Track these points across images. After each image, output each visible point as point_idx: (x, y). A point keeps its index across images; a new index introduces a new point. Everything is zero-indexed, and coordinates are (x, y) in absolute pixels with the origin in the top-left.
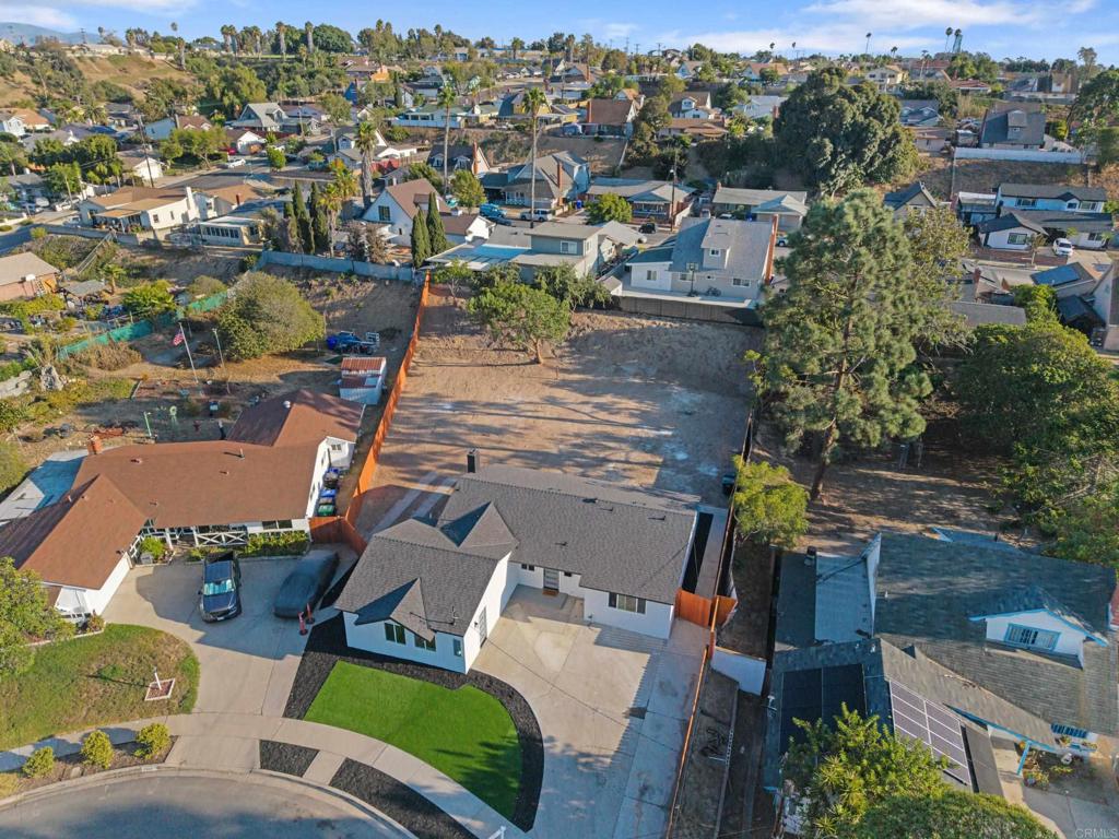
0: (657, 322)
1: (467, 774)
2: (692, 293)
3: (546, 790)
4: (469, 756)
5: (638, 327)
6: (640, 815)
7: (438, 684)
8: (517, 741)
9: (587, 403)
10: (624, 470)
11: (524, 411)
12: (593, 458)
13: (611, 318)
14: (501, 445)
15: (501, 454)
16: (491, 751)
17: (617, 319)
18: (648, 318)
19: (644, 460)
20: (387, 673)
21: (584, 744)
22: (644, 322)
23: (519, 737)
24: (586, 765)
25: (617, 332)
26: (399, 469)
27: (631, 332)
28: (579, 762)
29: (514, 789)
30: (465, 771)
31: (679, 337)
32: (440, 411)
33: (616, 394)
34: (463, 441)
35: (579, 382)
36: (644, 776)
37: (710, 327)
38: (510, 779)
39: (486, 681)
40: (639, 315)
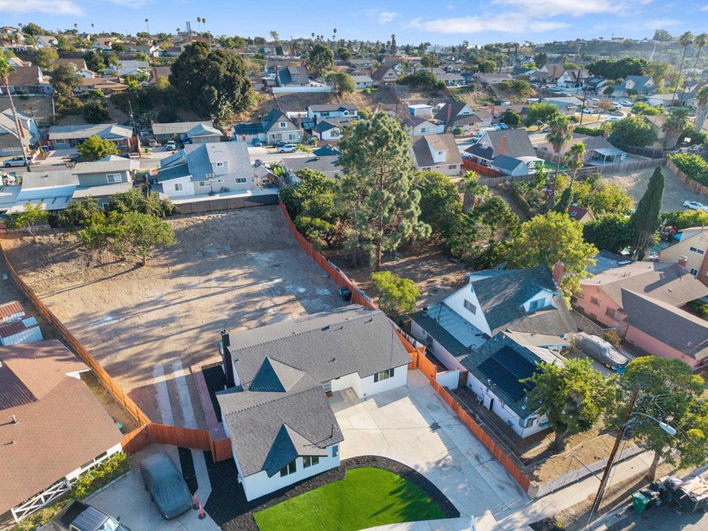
0: (212, 216)
1: (402, 515)
2: (212, 194)
3: (444, 491)
4: (392, 505)
5: (200, 222)
6: (488, 469)
7: (331, 482)
8: (404, 480)
9: (209, 280)
10: (281, 310)
11: (172, 300)
12: (254, 311)
13: (177, 220)
14: (184, 328)
15: (191, 333)
16: (399, 494)
17: (182, 220)
18: (204, 215)
19: (285, 301)
20: (294, 499)
21: (433, 458)
22: (202, 217)
23: (402, 477)
24: (444, 466)
25: (187, 229)
26: (126, 375)
27: (197, 226)
28: (440, 467)
29: (430, 503)
30: (400, 513)
31: (232, 222)
32: (106, 324)
33: (221, 269)
34: (152, 337)
35: (186, 269)
36: (470, 452)
37: (247, 211)
38: (424, 500)
39: (354, 462)
40: (196, 214)
